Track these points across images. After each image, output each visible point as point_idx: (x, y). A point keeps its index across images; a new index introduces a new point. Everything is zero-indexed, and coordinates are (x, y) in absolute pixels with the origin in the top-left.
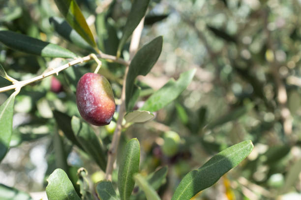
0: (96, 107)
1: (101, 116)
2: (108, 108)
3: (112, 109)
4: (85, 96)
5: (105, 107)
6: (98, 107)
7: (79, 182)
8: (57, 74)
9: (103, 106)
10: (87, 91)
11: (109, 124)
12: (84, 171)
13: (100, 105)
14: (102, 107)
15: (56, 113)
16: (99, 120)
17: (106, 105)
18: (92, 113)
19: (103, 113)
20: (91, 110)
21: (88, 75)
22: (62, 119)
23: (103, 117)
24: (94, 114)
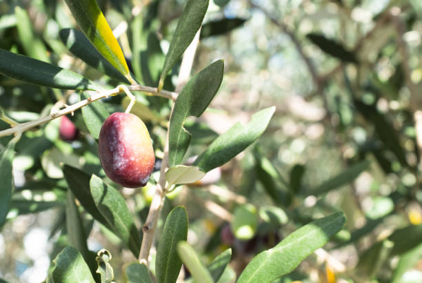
0: (127, 160)
1: (134, 174)
2: (143, 163)
3: (149, 163)
4: (112, 145)
5: (140, 161)
6: (130, 161)
7: (99, 270)
8: (73, 114)
9: (137, 160)
10: (115, 138)
11: (145, 185)
12: (106, 253)
13: (133, 159)
14: (135, 162)
15: (67, 169)
16: (131, 179)
17: (141, 159)
18: (121, 169)
19: (137, 169)
20: (120, 165)
21: (116, 116)
22: (77, 179)
23: (137, 175)
24: (125, 171)
